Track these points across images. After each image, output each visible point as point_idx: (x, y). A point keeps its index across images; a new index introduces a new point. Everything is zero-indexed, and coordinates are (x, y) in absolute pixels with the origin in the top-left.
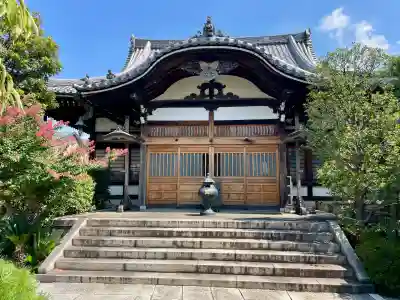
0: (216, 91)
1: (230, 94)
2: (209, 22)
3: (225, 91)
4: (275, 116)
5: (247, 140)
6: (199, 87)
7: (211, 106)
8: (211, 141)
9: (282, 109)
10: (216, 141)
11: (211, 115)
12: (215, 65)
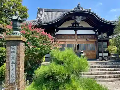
0: (77, 25)
1: (81, 26)
2: (79, 4)
3: (80, 25)
4: (94, 33)
5: (86, 40)
6: (72, 24)
7: (76, 30)
8: (76, 40)
9: (97, 31)
10: (78, 40)
11: (76, 32)
12: (81, 17)
